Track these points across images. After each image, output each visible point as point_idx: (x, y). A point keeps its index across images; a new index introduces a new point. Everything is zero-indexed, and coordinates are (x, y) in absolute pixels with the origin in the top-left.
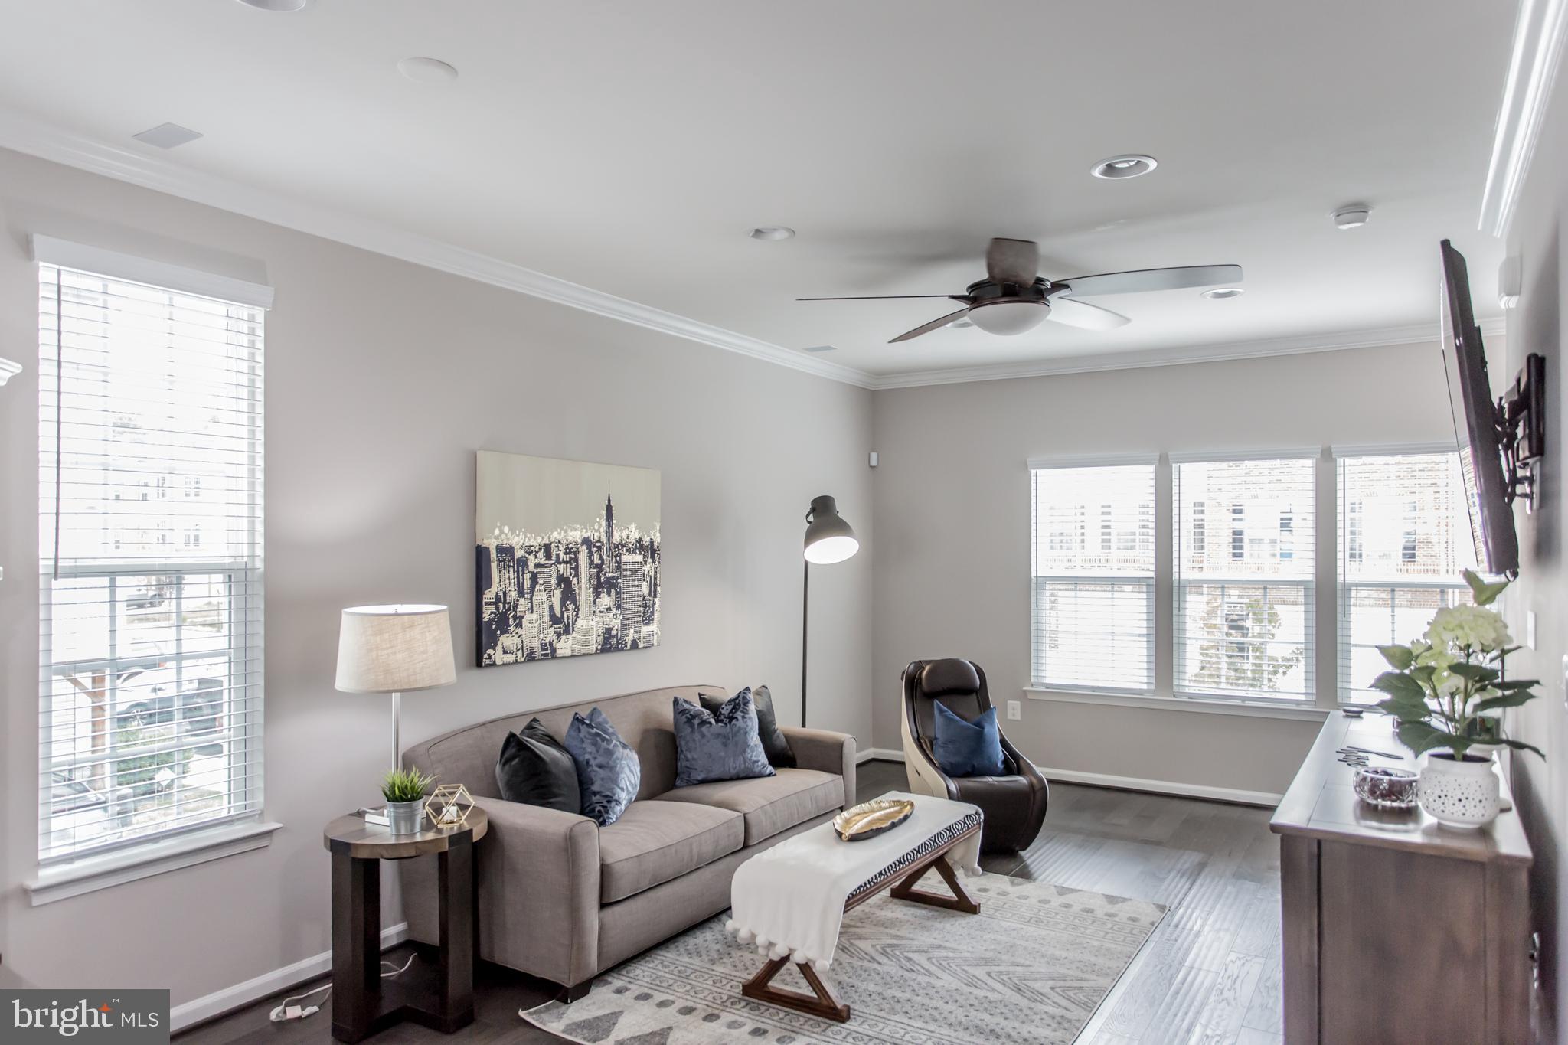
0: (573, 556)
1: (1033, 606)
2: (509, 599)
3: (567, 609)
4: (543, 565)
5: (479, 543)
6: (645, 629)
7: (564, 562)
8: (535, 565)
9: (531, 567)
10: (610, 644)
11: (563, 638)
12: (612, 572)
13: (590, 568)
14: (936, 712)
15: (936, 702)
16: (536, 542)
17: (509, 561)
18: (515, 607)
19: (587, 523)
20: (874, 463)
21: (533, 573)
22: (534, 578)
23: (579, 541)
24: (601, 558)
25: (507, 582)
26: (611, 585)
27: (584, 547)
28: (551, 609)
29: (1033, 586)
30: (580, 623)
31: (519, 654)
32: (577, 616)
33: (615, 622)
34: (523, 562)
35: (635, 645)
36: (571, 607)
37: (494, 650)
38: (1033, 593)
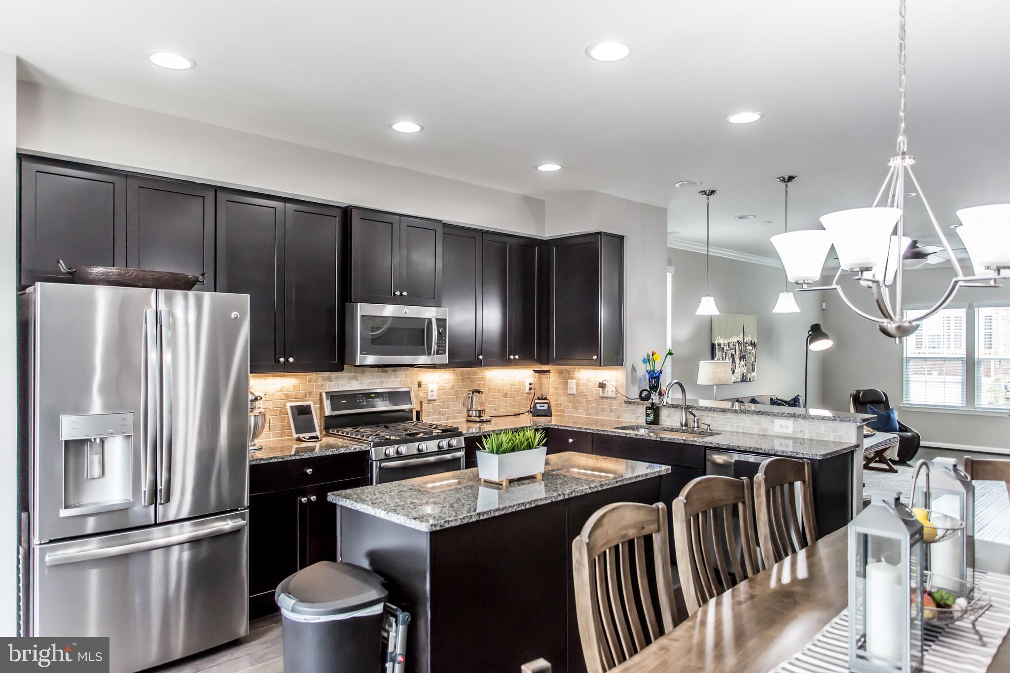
0: (735, 347)
1: (904, 370)
4: (728, 350)
5: (713, 342)
6: (753, 374)
7: (733, 349)
8: (726, 350)
10: (744, 380)
12: (744, 353)
13: (739, 351)
14: (868, 409)
15: (868, 405)
16: (726, 342)
17: (720, 348)
19: (738, 335)
20: (824, 307)
22: (726, 353)
23: (736, 342)
24: (742, 348)
25: (720, 355)
26: (744, 357)
27: (738, 344)
29: (905, 361)
30: (736, 370)
32: (735, 368)
33: (745, 371)
34: (723, 348)
35: (750, 380)
36: (734, 365)
38: (904, 364)
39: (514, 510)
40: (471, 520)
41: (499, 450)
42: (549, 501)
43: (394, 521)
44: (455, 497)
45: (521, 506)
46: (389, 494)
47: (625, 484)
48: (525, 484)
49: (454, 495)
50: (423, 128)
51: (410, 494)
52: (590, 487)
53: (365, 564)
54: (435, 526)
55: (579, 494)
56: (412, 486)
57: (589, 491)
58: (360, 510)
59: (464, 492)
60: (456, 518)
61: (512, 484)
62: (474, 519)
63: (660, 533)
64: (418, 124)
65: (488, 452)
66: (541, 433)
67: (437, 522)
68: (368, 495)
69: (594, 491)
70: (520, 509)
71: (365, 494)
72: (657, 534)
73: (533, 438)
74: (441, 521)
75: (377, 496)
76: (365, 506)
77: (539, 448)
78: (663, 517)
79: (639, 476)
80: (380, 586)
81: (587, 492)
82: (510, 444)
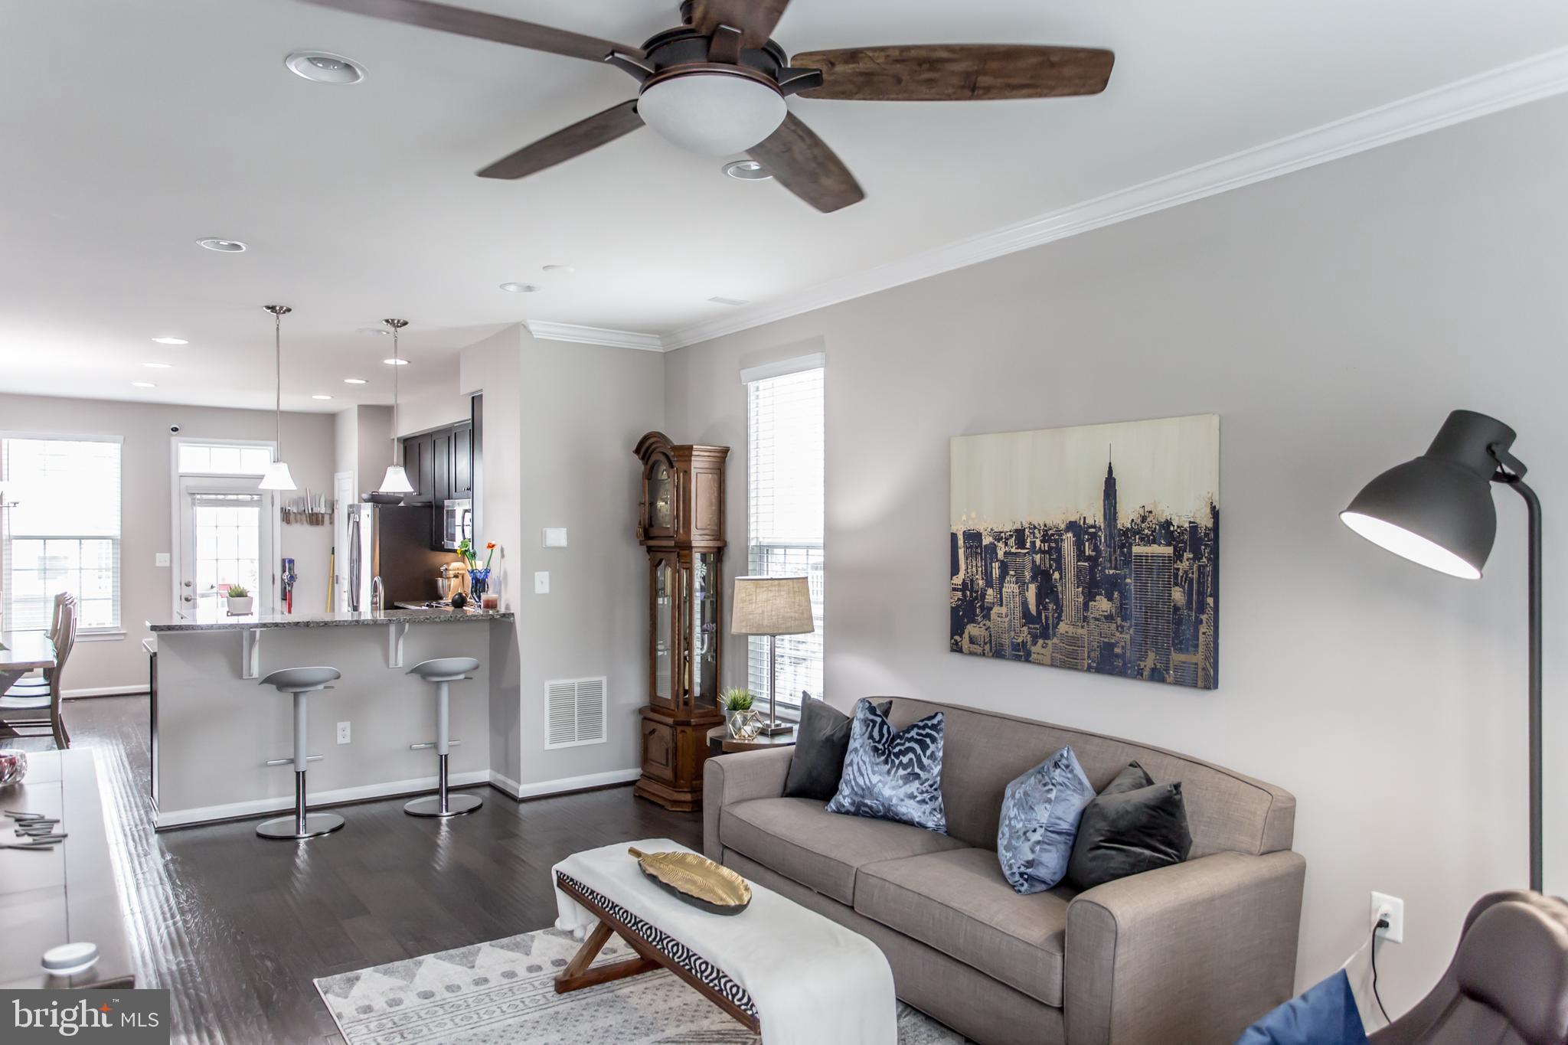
0: (1053, 545)
2: (976, 588)
3: (1046, 609)
4: (1015, 554)
6: (1177, 657)
7: (1041, 551)
8: (1005, 553)
9: (1000, 554)
10: (1112, 665)
11: (1041, 641)
12: (1116, 568)
13: (1078, 561)
17: (977, 548)
18: (983, 595)
21: (1002, 562)
22: (1004, 569)
23: (1063, 526)
24: (1096, 548)
25: (974, 569)
26: (1113, 586)
27: (1070, 535)
28: (1025, 604)
30: (1063, 627)
31: (987, 647)
32: (1059, 619)
33: (1120, 637)
35: (1157, 677)
36: (1051, 606)
37: (961, 637)
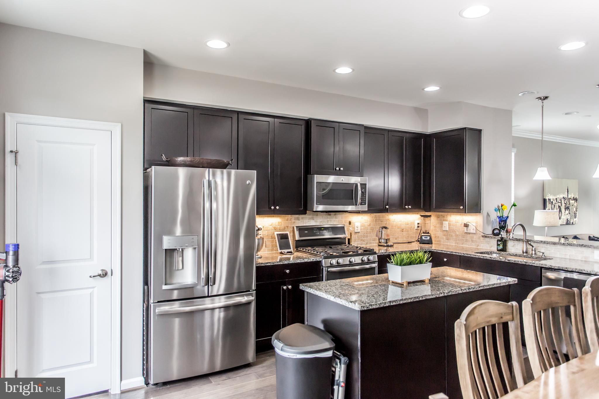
0: (561, 201)
4: (556, 203)
5: (544, 198)
6: (575, 219)
10: (568, 223)
12: (568, 205)
16: (555, 198)
17: (550, 202)
19: (564, 193)
22: (554, 205)
23: (562, 198)
24: (566, 202)
25: (549, 207)
26: (568, 208)
32: (562, 215)
33: (569, 217)
34: (552, 202)
35: (573, 224)
36: (561, 213)
39: (412, 301)
40: (386, 305)
41: (401, 263)
42: (434, 297)
43: (339, 303)
44: (375, 291)
45: (416, 299)
46: (335, 287)
47: (485, 289)
48: (418, 285)
49: (374, 290)
50: (353, 70)
51: (347, 287)
52: (461, 290)
53: (321, 327)
54: (364, 307)
55: (454, 293)
56: (348, 283)
57: (461, 292)
58: (318, 295)
59: (380, 288)
60: (376, 303)
61: (410, 285)
62: (387, 305)
63: (514, 321)
64: (350, 68)
65: (395, 265)
66: (428, 254)
67: (364, 305)
68: (323, 286)
69: (464, 292)
70: (416, 300)
71: (321, 286)
72: (512, 322)
73: (423, 257)
74: (367, 305)
75: (328, 287)
76: (322, 293)
77: (427, 263)
78: (516, 311)
79: (495, 284)
80: (331, 340)
81: (459, 293)
82: (408, 260)
